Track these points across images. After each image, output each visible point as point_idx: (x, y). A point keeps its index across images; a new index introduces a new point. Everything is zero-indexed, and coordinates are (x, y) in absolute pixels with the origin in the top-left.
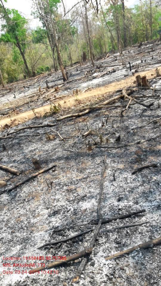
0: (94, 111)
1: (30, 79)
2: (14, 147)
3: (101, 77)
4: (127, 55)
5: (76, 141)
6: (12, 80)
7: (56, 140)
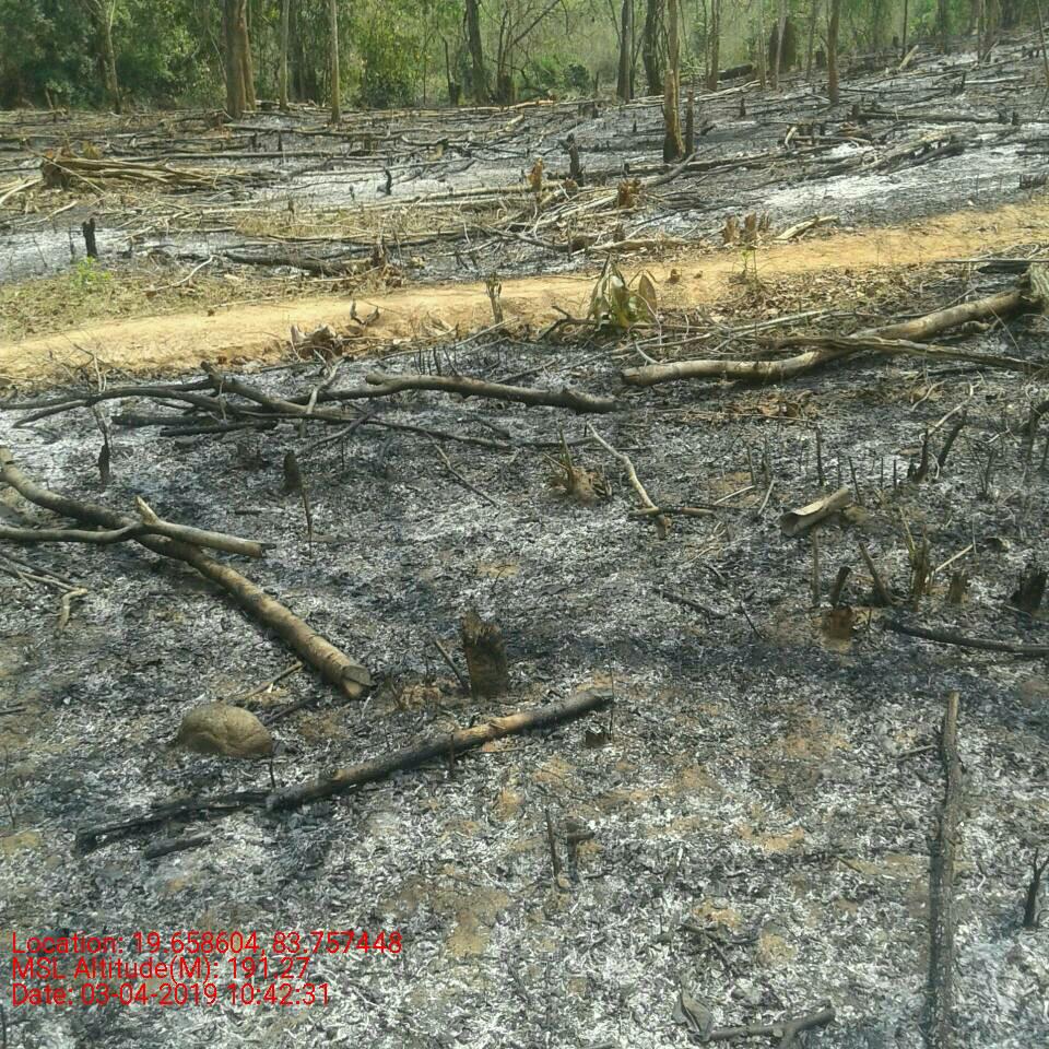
0: (848, 365)
1: (481, 112)
2: (350, 488)
3: (880, 168)
4: (1016, 72)
5: (744, 543)
6: (382, 92)
7: (612, 510)
